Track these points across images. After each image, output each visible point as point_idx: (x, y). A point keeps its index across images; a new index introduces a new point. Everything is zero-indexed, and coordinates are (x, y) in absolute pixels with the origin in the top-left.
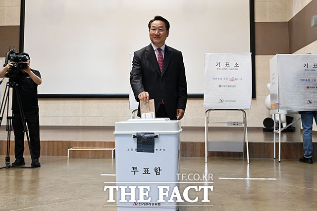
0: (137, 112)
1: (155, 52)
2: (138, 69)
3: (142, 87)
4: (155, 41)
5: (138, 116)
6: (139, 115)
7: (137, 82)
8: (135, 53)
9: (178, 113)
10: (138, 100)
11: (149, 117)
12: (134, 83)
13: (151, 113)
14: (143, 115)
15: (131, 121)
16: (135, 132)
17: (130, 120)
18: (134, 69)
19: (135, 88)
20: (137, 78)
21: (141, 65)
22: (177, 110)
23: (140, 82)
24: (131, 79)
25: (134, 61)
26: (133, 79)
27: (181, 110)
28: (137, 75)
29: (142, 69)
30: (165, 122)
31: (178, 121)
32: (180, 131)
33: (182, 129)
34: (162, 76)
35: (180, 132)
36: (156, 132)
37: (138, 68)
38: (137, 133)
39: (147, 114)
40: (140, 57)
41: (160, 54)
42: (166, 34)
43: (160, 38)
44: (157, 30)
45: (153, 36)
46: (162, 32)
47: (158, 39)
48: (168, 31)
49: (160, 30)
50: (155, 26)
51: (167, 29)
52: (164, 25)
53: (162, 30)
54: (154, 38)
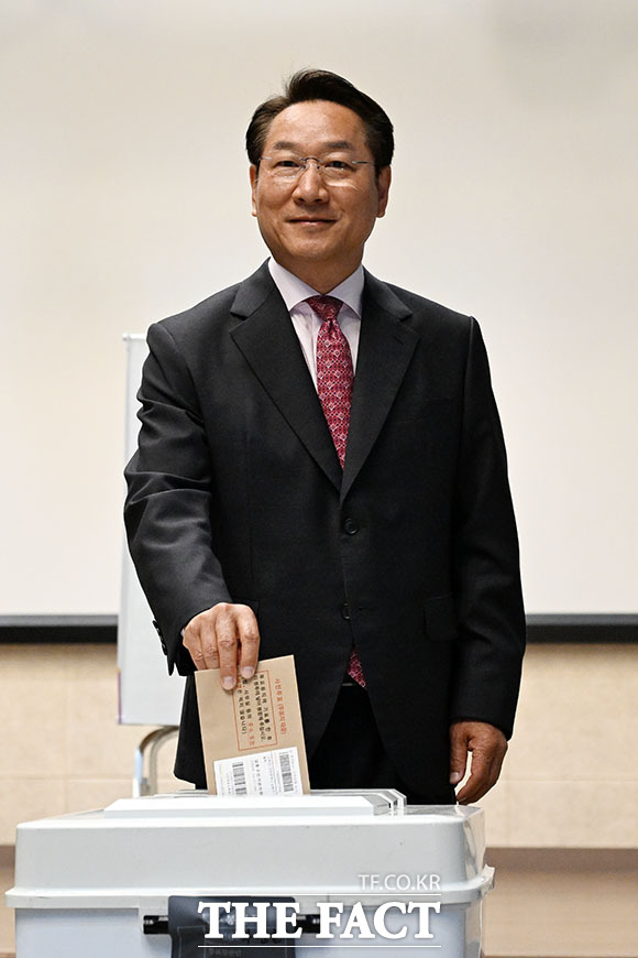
0: (171, 745)
1: (298, 323)
2: (177, 444)
3: (206, 568)
4: (297, 240)
5: (181, 772)
6: (192, 767)
7: (175, 535)
8: (154, 335)
9: (458, 750)
10: (181, 660)
11: (266, 785)
12: (154, 545)
13: (277, 753)
14: (219, 769)
15: (133, 812)
16: (155, 896)
17: (120, 805)
18: (150, 443)
19: (162, 580)
20: (173, 510)
21: (197, 413)
22: (459, 730)
23: (193, 536)
24: (133, 516)
25: (148, 392)
26: (150, 515)
27: (482, 733)
28: (176, 483)
29: (205, 440)
30: (371, 820)
31: (458, 813)
32: (475, 883)
33: (489, 872)
34: (346, 485)
35: (478, 893)
36: (309, 892)
37: (183, 434)
38: (172, 900)
39: (247, 760)
40: (191, 361)
41: (330, 338)
42: (375, 199)
43: (334, 221)
44: (311, 165)
45: (284, 209)
46: (345, 177)
47: (322, 230)
48: (384, 172)
49: (328, 165)
50: (295, 138)
51: (376, 161)
52: (356, 132)
53: (347, 166)
54: (288, 225)
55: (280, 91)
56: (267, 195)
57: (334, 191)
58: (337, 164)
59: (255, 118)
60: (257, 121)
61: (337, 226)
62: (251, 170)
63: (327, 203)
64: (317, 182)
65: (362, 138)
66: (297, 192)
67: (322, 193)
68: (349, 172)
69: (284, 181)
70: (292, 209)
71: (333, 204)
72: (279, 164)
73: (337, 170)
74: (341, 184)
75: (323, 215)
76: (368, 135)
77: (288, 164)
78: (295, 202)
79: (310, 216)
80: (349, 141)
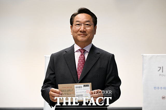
41: (82, 56)
42: (94, 31)
43: (87, 35)
44: (83, 25)
45: (77, 33)
46: (89, 27)
47: (85, 36)
48: (96, 27)
49: (86, 25)
50: (79, 20)
51: (94, 24)
52: (91, 19)
53: (89, 25)
54: (78, 36)
55: (76, 12)
56: (74, 30)
57: (87, 30)
58: (87, 25)
59: (72, 16)
60: (72, 17)
61: (87, 36)
62: (71, 26)
63: (86, 32)
64: (84, 28)
65: (92, 20)
66: (80, 30)
67: (85, 30)
68: (90, 26)
69: (78, 28)
70: (79, 33)
71: (87, 32)
72: (77, 25)
73: (88, 26)
74: (88, 29)
75: (85, 34)
76: (93, 20)
77: (78, 25)
78: (80, 32)
79: (83, 34)
80: (90, 20)
